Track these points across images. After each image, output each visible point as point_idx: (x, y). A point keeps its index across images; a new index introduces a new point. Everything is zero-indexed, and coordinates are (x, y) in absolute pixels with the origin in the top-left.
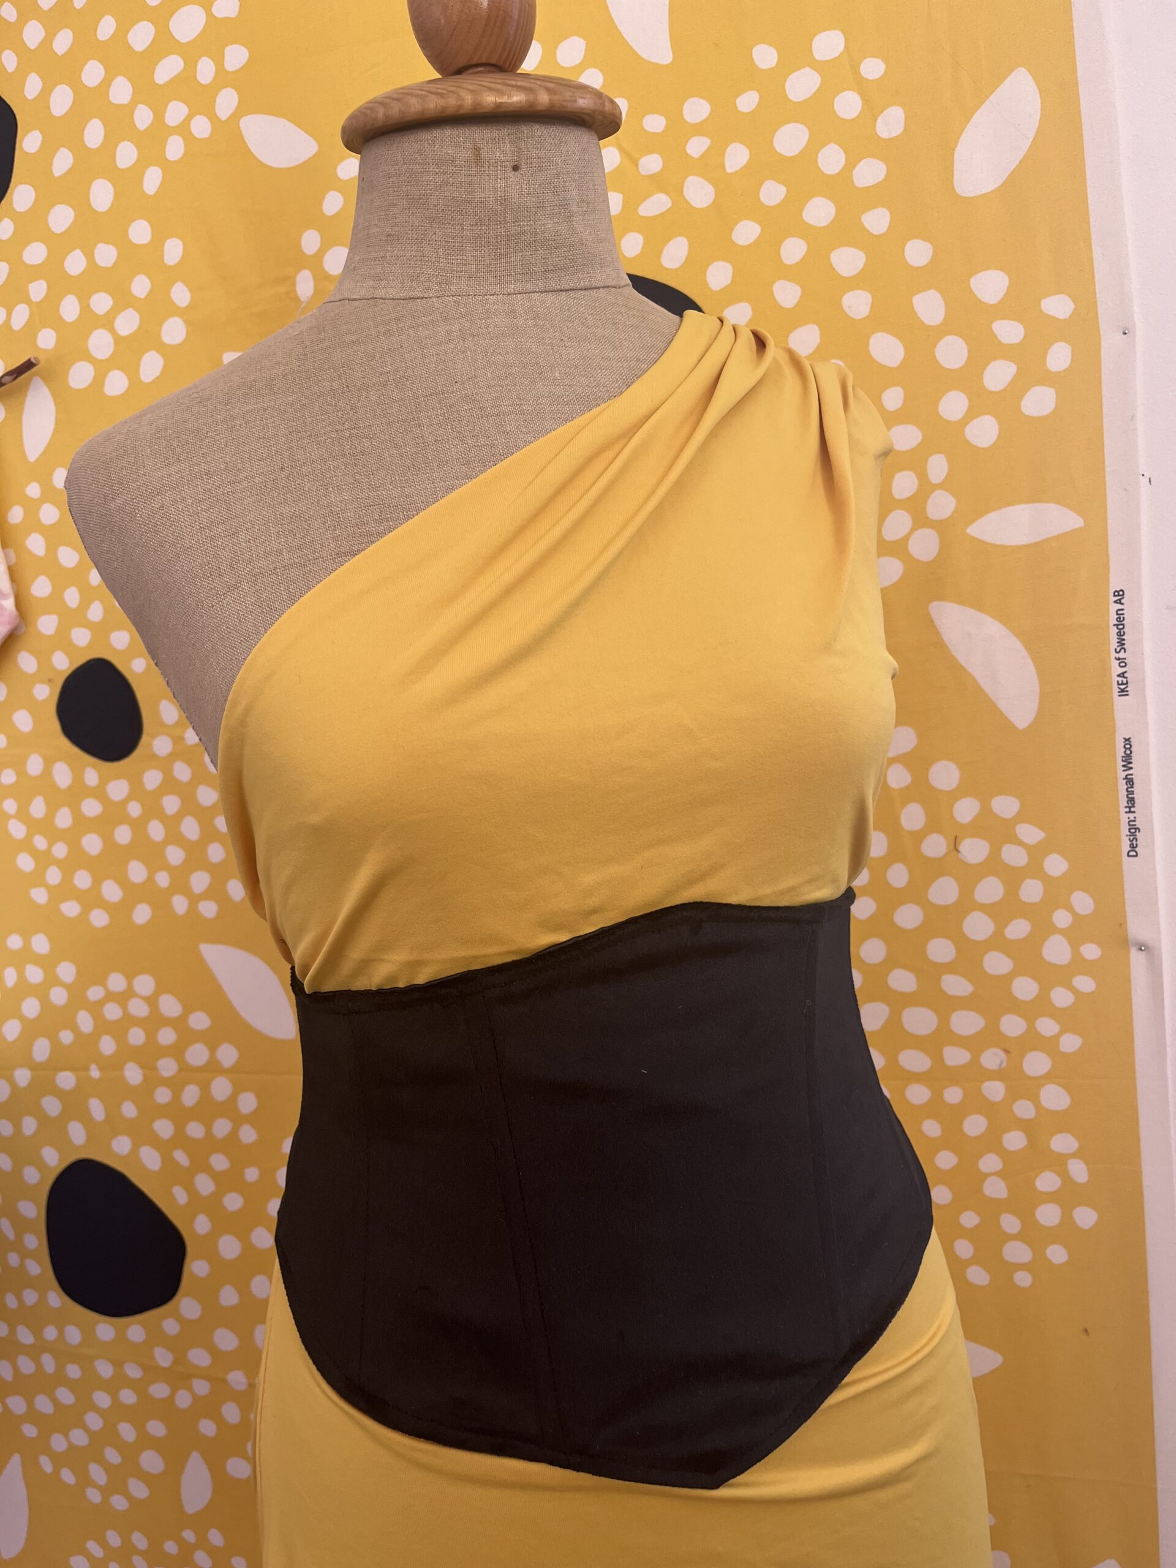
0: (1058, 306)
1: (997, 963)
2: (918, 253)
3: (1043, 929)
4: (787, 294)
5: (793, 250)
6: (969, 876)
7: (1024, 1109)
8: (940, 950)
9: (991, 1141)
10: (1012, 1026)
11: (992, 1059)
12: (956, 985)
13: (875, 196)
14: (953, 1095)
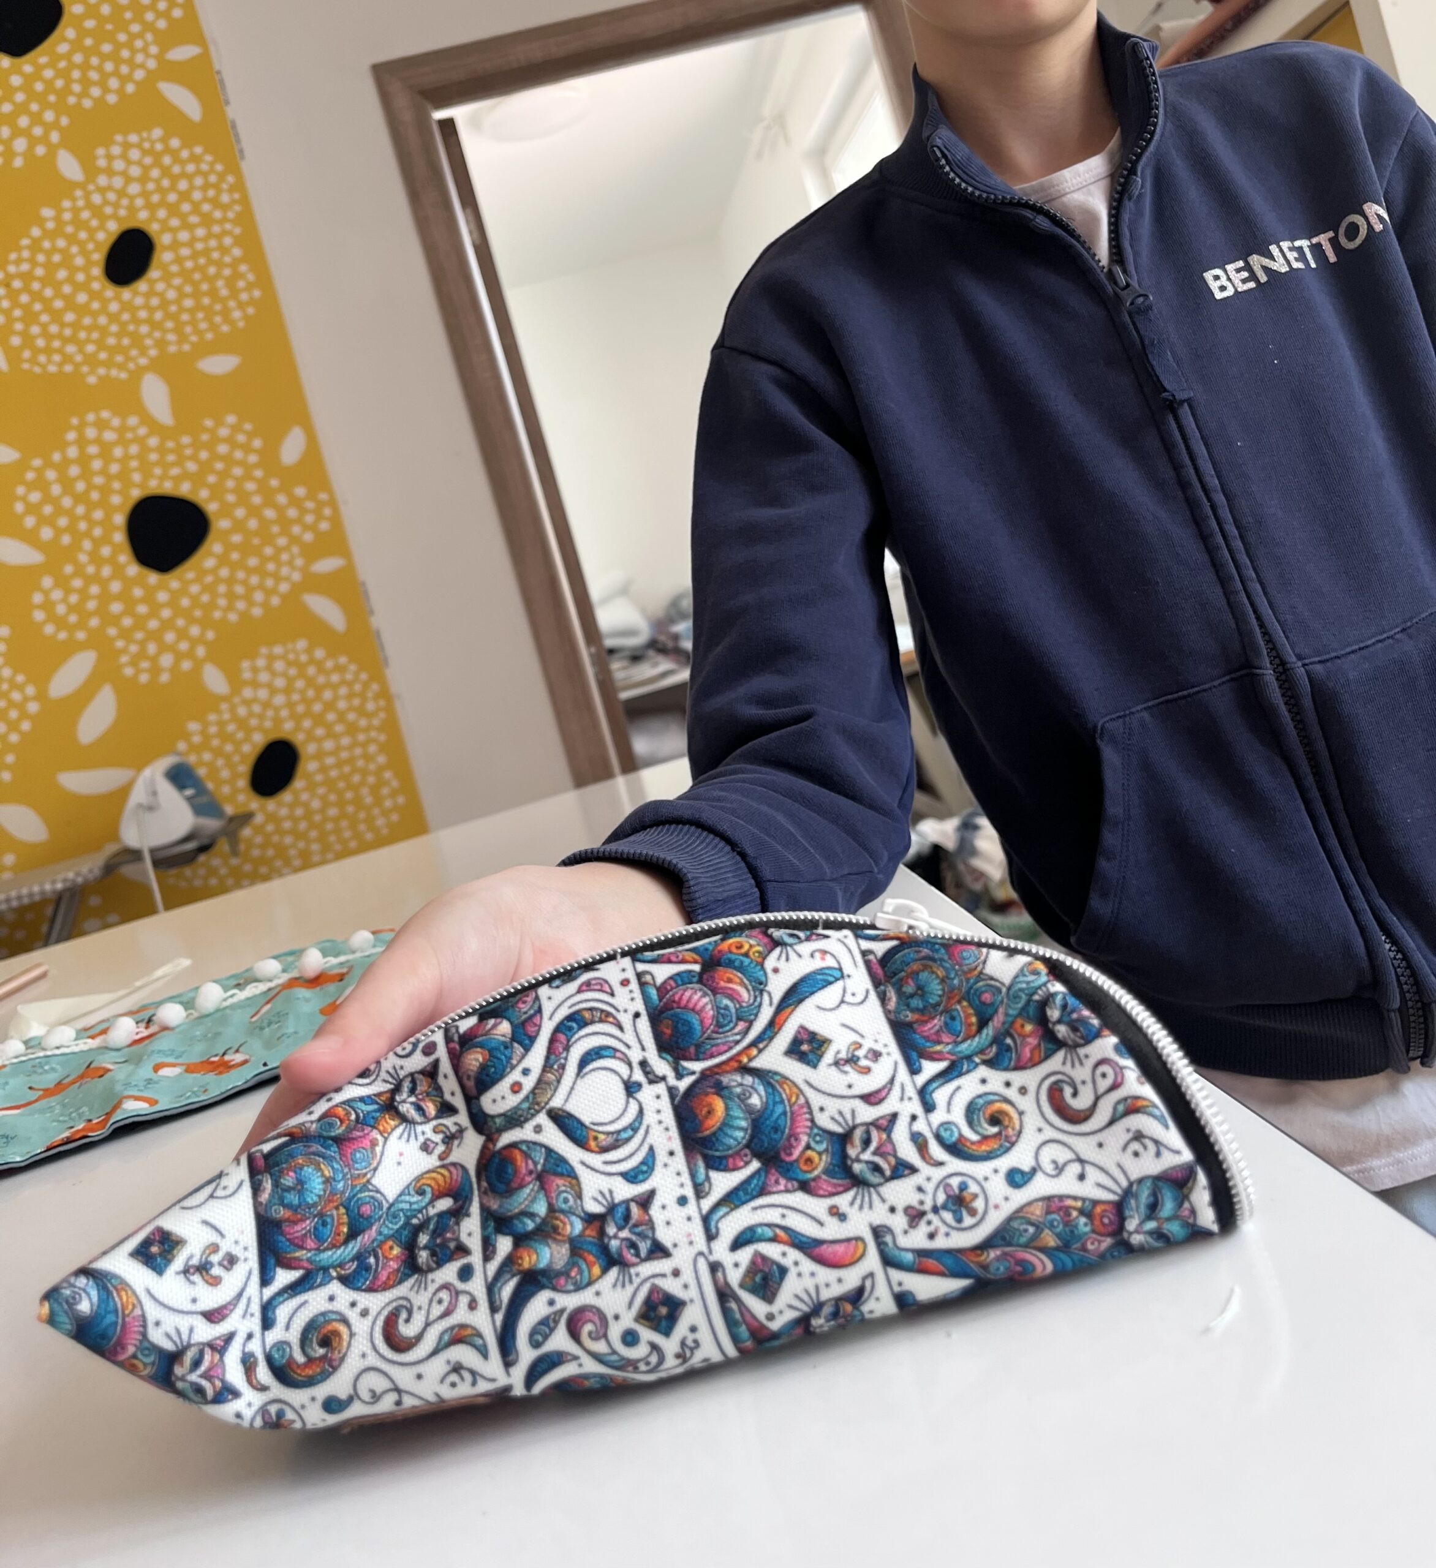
0: (323, 496)
1: (351, 716)
2: (274, 483)
3: (364, 699)
4: (231, 498)
5: (230, 484)
6: (334, 687)
7: (372, 767)
8: (331, 717)
9: (363, 783)
10: (361, 737)
11: (358, 751)
12: (339, 728)
13: (256, 466)
14: (347, 769)
